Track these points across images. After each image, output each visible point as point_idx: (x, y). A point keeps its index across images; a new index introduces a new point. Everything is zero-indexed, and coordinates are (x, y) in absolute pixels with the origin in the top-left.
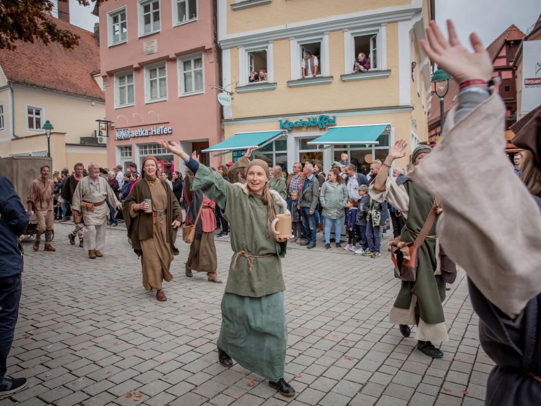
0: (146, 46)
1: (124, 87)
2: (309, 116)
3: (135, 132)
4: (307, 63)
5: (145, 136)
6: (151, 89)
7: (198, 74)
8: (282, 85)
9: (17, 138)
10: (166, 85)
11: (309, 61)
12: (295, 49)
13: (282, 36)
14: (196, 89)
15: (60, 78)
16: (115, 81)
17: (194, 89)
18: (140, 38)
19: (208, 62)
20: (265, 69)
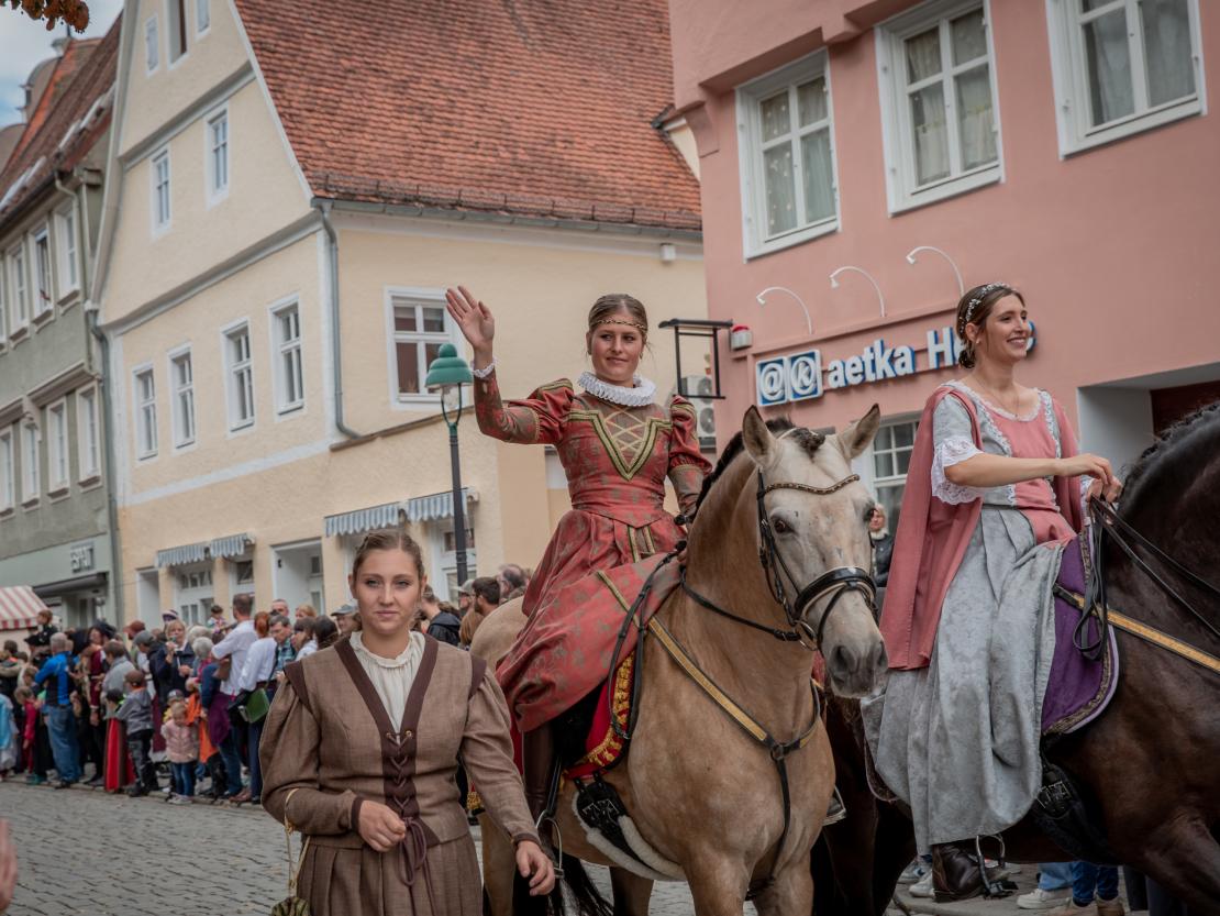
1: (787, 146)
3: (846, 365)
5: (898, 379)
6: (916, 135)
10: (989, 106)
15: (523, 156)
16: (744, 119)
17: (1141, 102)
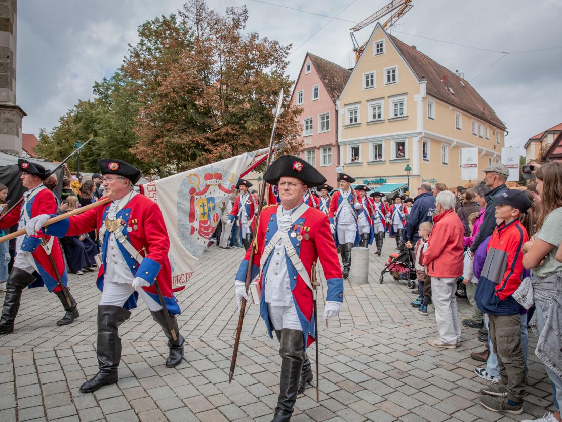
0: (306, 141)
2: (376, 179)
7: (330, 155)
8: (365, 164)
12: (370, 147)
13: (365, 141)
14: (328, 163)
19: (334, 150)
20: (358, 155)
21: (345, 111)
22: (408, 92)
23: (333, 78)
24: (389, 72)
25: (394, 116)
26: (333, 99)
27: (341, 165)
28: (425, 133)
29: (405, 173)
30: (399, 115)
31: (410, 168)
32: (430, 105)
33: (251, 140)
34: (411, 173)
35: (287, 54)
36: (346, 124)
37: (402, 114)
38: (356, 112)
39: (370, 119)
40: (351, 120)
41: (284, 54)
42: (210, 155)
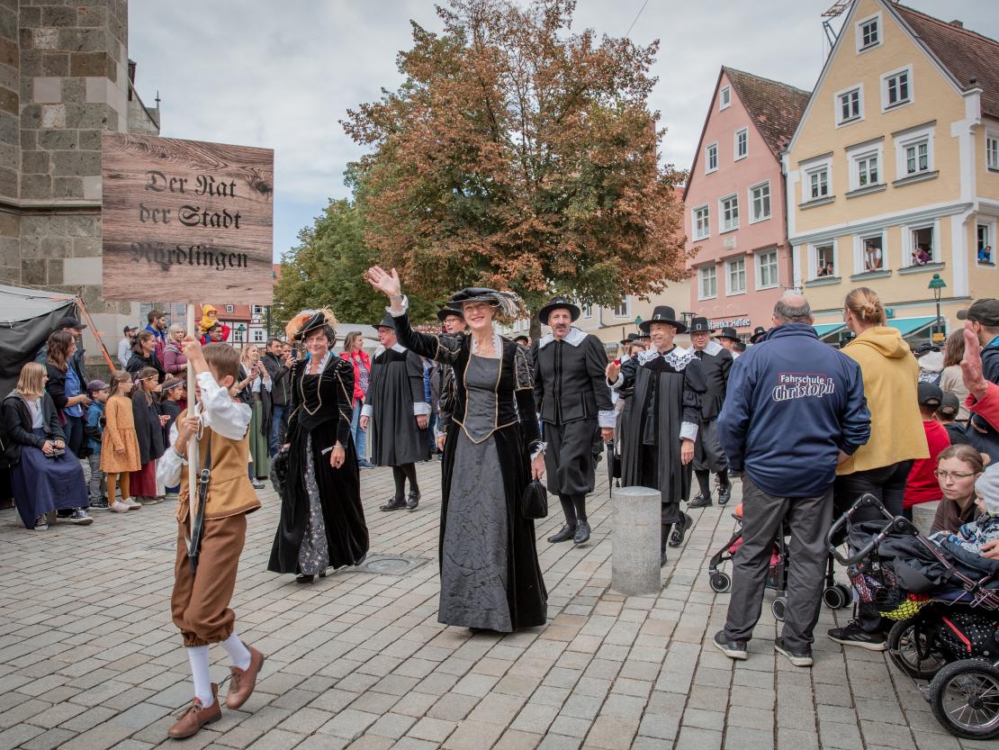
0: (726, 242)
1: (708, 279)
3: (717, 324)
4: (870, 256)
6: (732, 281)
7: (773, 267)
8: (846, 279)
9: (605, 327)
10: (744, 279)
11: (872, 255)
12: (858, 245)
13: (846, 233)
14: (772, 282)
16: (699, 273)
17: (769, 283)
18: (721, 234)
19: (781, 257)
20: (832, 264)
21: (800, 176)
22: (937, 118)
23: (777, 110)
24: (892, 83)
25: (905, 174)
26: (776, 153)
27: (795, 285)
28: (981, 204)
29: (931, 294)
30: (918, 171)
31: (941, 281)
32: (994, 142)
33: (580, 243)
34: (944, 293)
35: (649, 62)
36: (804, 201)
37: (925, 168)
38: (824, 175)
39: (855, 184)
40: (815, 192)
41: (644, 64)
42: (497, 277)
